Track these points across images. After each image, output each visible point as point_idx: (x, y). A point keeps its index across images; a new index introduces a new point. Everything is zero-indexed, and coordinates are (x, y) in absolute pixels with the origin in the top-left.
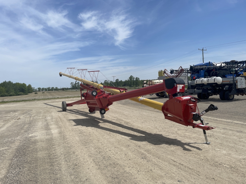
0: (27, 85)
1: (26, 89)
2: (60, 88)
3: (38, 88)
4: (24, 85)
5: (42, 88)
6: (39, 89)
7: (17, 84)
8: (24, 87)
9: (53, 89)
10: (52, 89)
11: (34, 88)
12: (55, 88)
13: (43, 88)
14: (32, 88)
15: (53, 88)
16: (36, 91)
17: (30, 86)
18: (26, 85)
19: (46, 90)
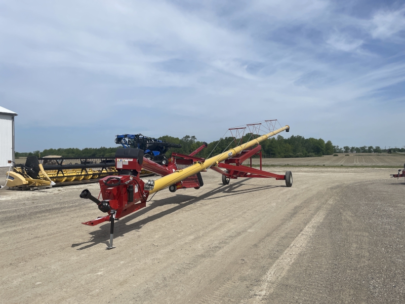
0: (326, 142)
1: (323, 148)
2: (384, 148)
3: (344, 148)
4: (321, 141)
5: (350, 147)
6: (347, 148)
7: (311, 140)
8: (320, 144)
9: (372, 150)
10: (370, 150)
11: (338, 147)
12: (375, 148)
13: (353, 148)
14: (334, 147)
15: (371, 147)
16: (340, 152)
17: (329, 143)
18: (324, 142)
19: (358, 150)
